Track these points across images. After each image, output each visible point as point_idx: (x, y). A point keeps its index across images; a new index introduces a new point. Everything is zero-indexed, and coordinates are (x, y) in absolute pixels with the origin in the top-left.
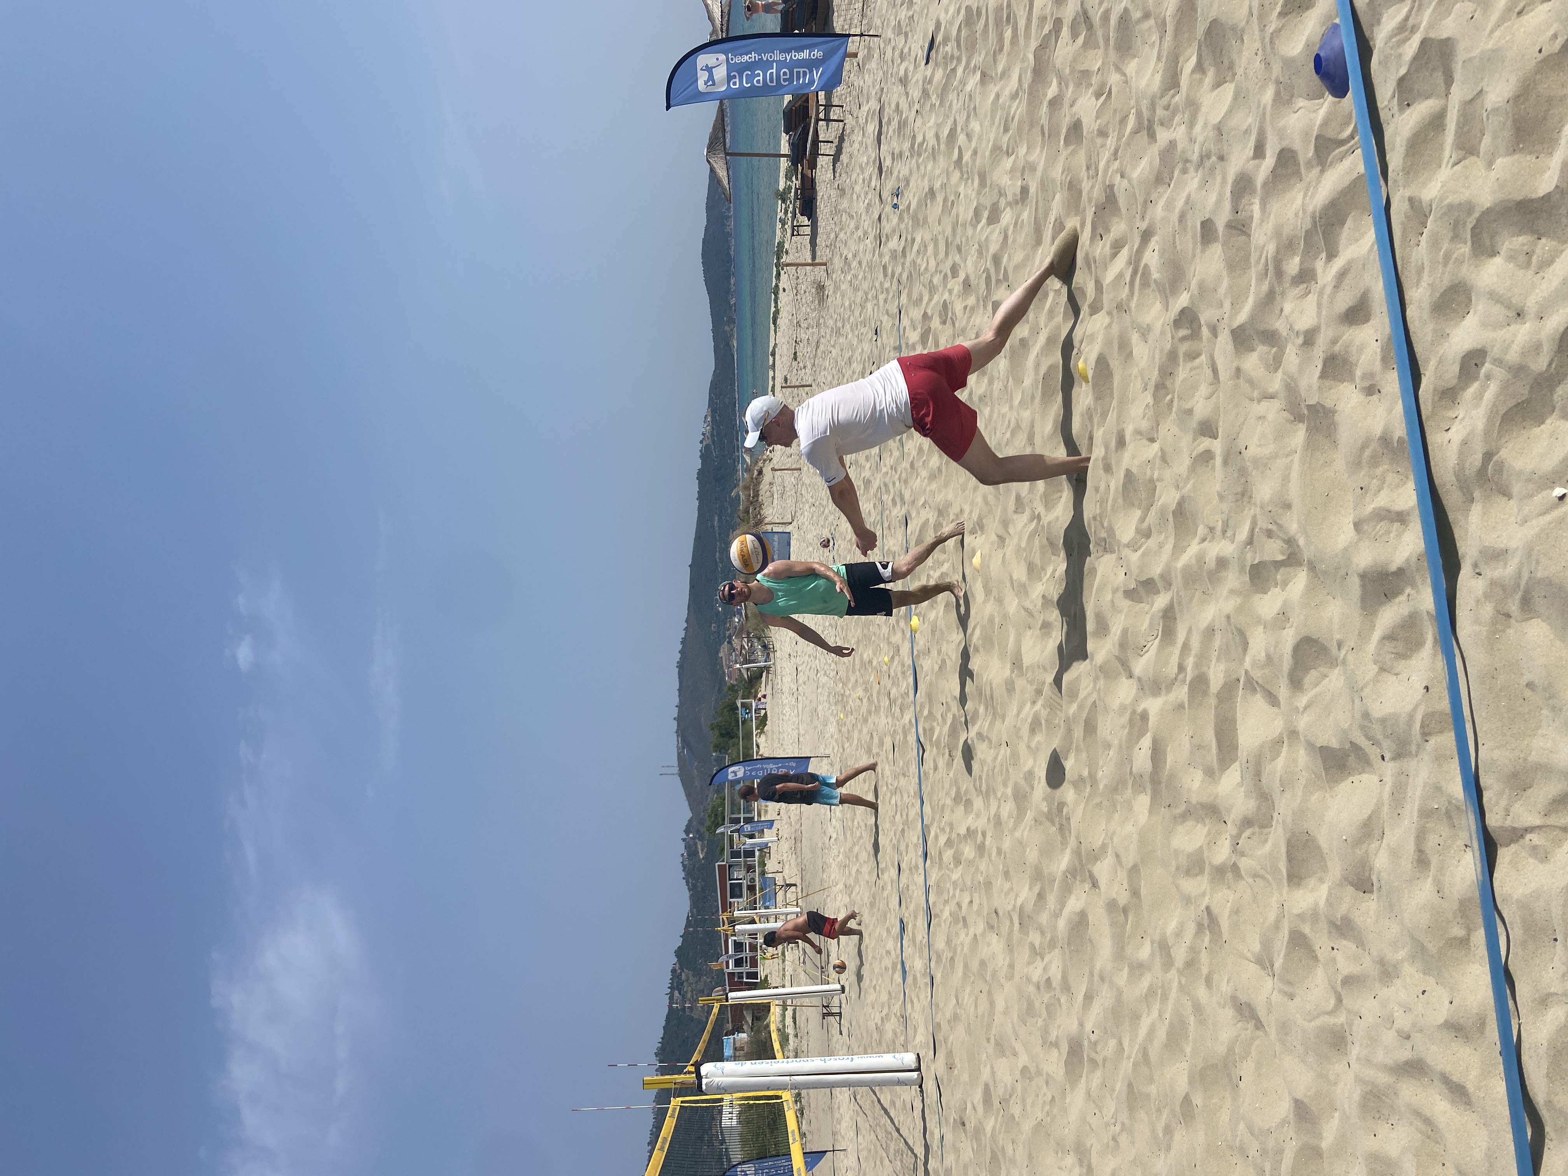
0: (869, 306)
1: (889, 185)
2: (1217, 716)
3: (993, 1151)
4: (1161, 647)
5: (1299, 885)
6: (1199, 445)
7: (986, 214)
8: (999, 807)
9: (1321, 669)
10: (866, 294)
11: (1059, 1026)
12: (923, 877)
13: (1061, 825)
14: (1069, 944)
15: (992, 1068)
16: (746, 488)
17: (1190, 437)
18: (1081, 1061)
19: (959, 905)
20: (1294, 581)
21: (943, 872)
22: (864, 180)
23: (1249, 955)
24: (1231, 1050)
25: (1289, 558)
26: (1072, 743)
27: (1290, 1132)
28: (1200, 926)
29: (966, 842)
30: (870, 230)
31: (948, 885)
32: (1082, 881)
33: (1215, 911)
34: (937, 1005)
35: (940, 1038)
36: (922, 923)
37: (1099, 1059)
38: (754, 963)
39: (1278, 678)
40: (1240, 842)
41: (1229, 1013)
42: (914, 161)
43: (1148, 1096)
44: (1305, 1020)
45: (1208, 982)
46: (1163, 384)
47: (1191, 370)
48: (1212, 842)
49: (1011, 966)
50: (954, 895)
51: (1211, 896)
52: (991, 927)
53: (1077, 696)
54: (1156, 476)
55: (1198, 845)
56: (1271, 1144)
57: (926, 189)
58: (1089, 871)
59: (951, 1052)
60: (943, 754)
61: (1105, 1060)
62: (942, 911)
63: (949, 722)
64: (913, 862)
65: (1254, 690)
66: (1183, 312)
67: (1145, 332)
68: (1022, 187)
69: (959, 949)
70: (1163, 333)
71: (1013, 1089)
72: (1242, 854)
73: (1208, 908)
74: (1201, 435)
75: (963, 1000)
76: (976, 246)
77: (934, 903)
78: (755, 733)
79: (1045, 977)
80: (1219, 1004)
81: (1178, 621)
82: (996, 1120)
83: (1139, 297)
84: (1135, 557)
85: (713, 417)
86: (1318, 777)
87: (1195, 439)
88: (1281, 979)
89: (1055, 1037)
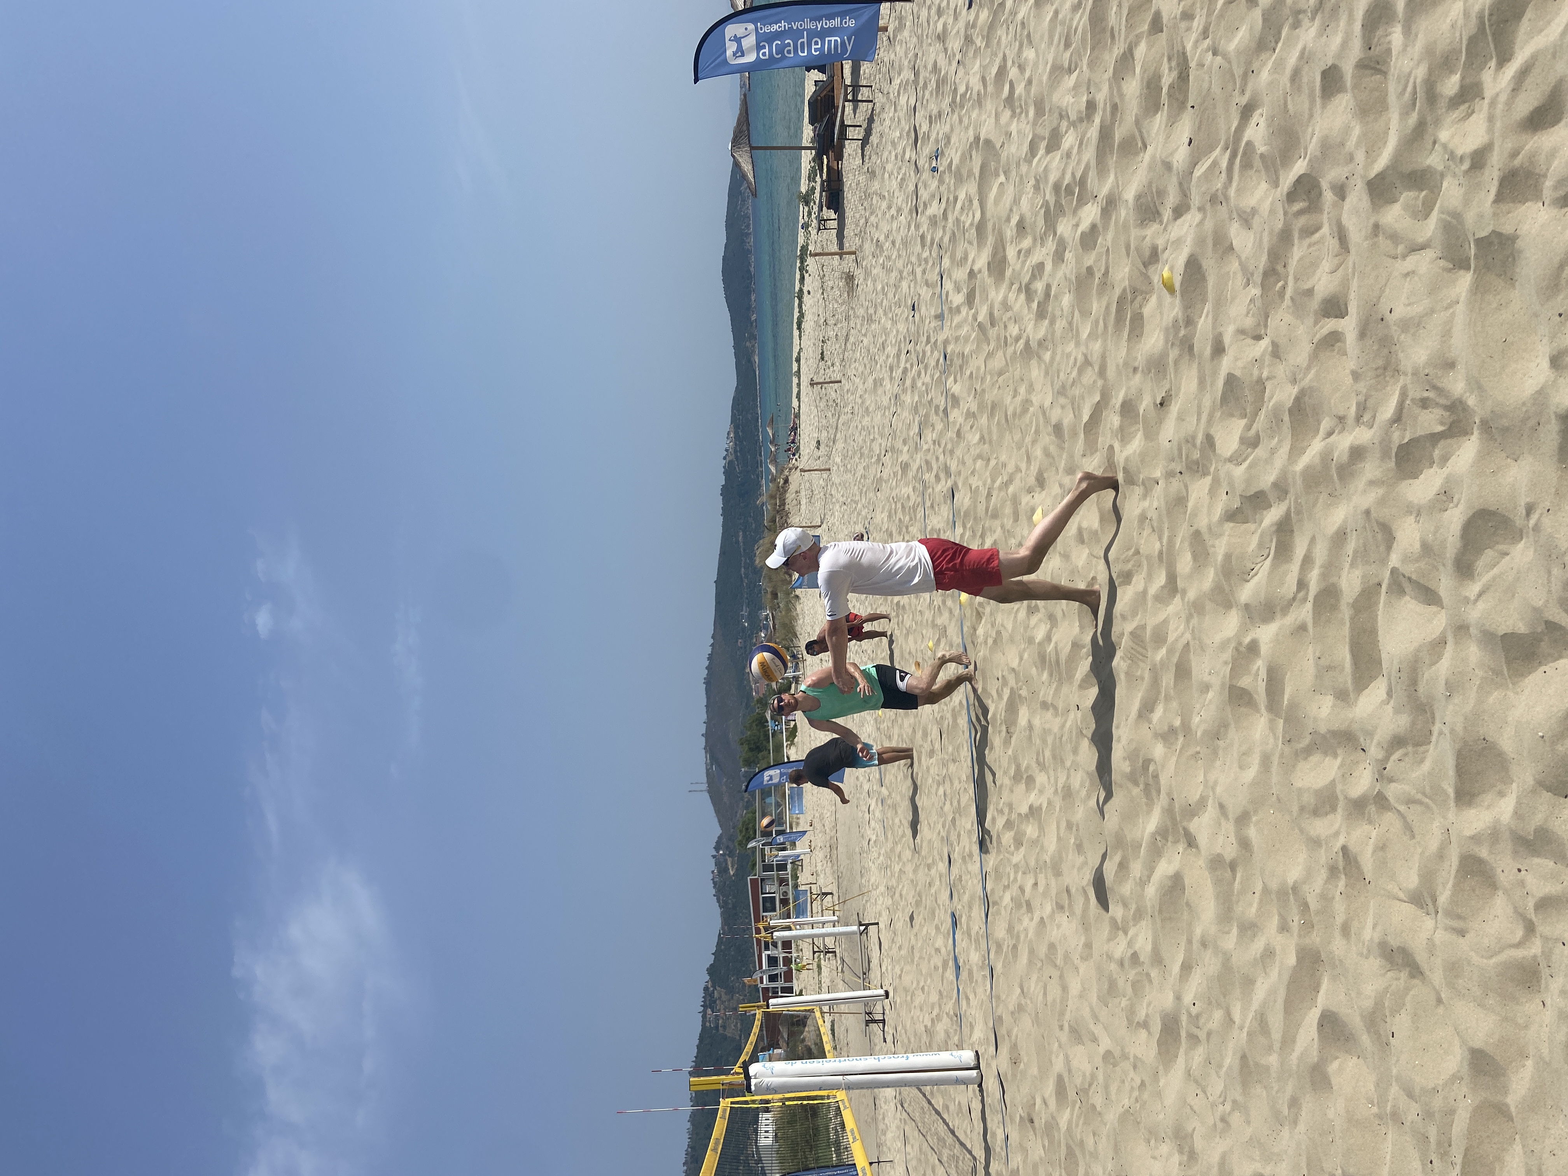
0: (904, 284)
1: (926, 150)
2: (1352, 629)
3: (1068, 1147)
4: (1274, 566)
5: (1472, 803)
6: (1322, 328)
7: (1043, 145)
8: (1068, 778)
9: (1500, 547)
10: (901, 272)
11: (1149, 1004)
12: (979, 864)
13: (1147, 785)
14: (1160, 911)
15: (1067, 1057)
17: (1310, 320)
18: (1177, 1039)
19: (1022, 889)
20: (1457, 453)
21: (1002, 857)
22: (896, 156)
23: (1401, 895)
24: (1379, 1003)
26: (1159, 692)
27: (1463, 1088)
28: (1333, 871)
29: (1028, 821)
30: (904, 205)
31: (1008, 869)
32: (1176, 842)
33: (1353, 848)
34: (998, 997)
35: (1002, 1032)
36: (978, 913)
37: (1202, 1035)
38: (789, 979)
39: (1438, 570)
40: (1388, 767)
41: (1375, 963)
42: (956, 116)
43: (1267, 1068)
44: (1482, 957)
45: (1346, 930)
46: (1274, 270)
47: (1310, 246)
48: (1347, 774)
49: (1088, 945)
50: (1015, 879)
51: (1348, 833)
52: (1060, 907)
53: (1166, 641)
54: (1265, 374)
55: (1332, 776)
56: (1437, 1103)
57: (971, 139)
58: (1185, 829)
59: (1015, 1045)
60: (1000, 732)
61: (1209, 1034)
62: (1001, 898)
63: (1006, 697)
64: (967, 850)
65: (1402, 592)
66: (1299, 181)
67: (1246, 219)
68: (1088, 102)
69: (1022, 937)
70: (1272, 212)
71: (1093, 1076)
72: (1391, 780)
73: (1344, 849)
74: (1324, 316)
75: (1029, 989)
76: (1032, 182)
77: (993, 890)
78: (785, 744)
79: (1131, 952)
80: (1361, 954)
81: (1296, 533)
82: (1072, 1114)
83: (1240, 180)
84: (1239, 471)
85: (736, 433)
86: (1497, 673)
87: (1316, 323)
88: (1449, 915)
89: (1144, 1016)
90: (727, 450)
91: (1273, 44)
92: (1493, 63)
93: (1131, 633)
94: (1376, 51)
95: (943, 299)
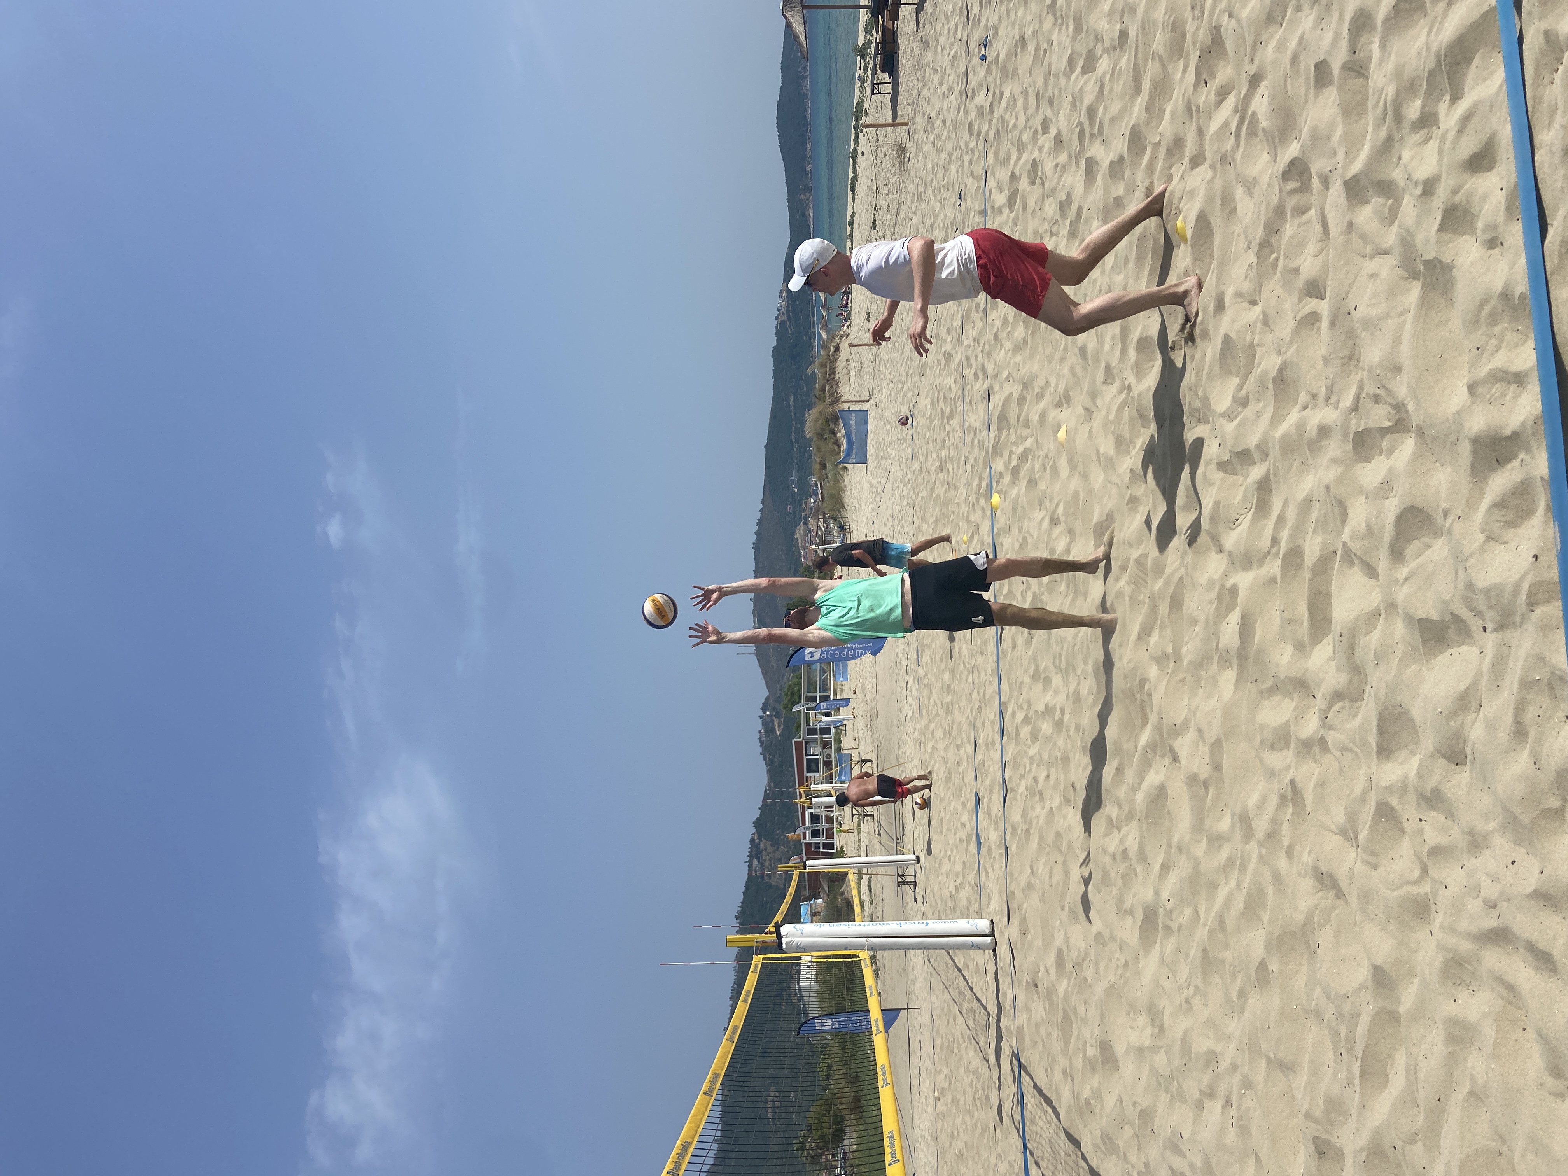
0: (953, 168)
1: (977, 35)
2: (1311, 589)
3: (1065, 1011)
4: (1254, 521)
5: (1388, 758)
6: (1304, 307)
7: (1081, 63)
8: (1078, 684)
9: (1426, 540)
10: (950, 155)
11: (1134, 896)
12: (999, 752)
13: (1142, 702)
14: (1147, 817)
15: (1066, 934)
16: (823, 365)
17: (1295, 297)
18: (1156, 929)
19: (1035, 779)
20: (1400, 448)
21: (1020, 748)
22: (949, 31)
23: (1333, 827)
24: (1309, 919)
25: (1396, 424)
26: (1156, 619)
27: (1367, 996)
28: (1283, 799)
29: (1044, 719)
30: (955, 85)
31: (1025, 760)
32: (1163, 756)
33: (1299, 783)
34: (1012, 875)
35: (1014, 905)
36: (997, 797)
37: (1174, 926)
38: (830, 835)
39: (1378, 550)
40: (1329, 716)
41: (1308, 884)
42: (1004, 7)
43: (1223, 961)
44: (1388, 889)
45: (1290, 853)
46: (1268, 242)
47: (1299, 226)
48: (1299, 717)
50: (1030, 770)
51: (1296, 769)
52: (1067, 801)
53: (1163, 572)
54: (1256, 342)
55: (1286, 719)
56: (1347, 1008)
57: (1017, 37)
58: (1170, 746)
59: (1025, 918)
61: (1180, 927)
62: (1018, 785)
64: (990, 738)
65: (1352, 563)
66: (1293, 162)
67: (1250, 186)
68: (1121, 31)
69: (1035, 822)
70: (1270, 185)
71: (1087, 953)
72: (1331, 728)
73: (1292, 782)
74: (1307, 295)
75: (1038, 870)
76: (1070, 98)
77: (1010, 778)
79: (1121, 848)
80: (1299, 874)
81: (1274, 493)
82: (1069, 985)
83: (1246, 147)
84: (1230, 427)
86: (1415, 649)
87: (1300, 301)
88: (1365, 850)
89: (1129, 905)
90: (779, 310)
91: (1280, 19)
92: (1447, 97)
93: (1136, 560)
94: (1360, 55)
95: (986, 197)
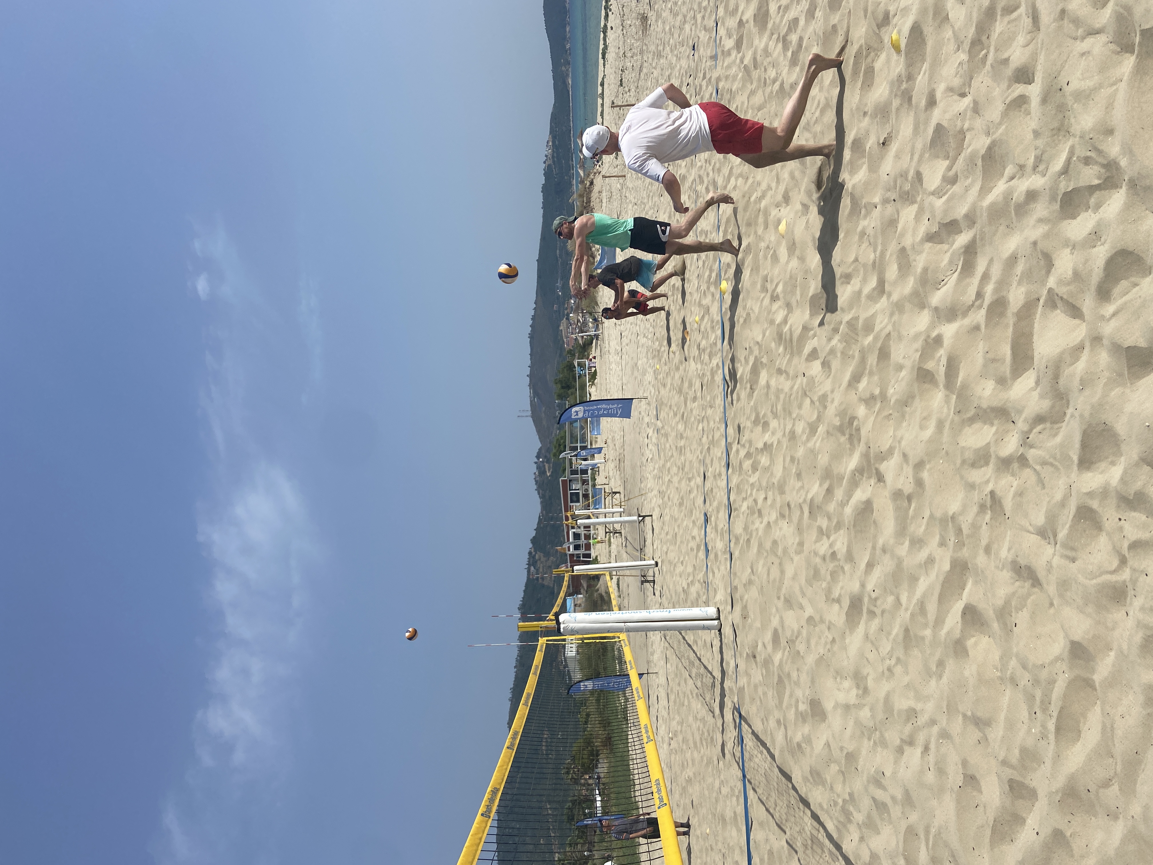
0: (687, 28)
2: (1014, 332)
3: (779, 676)
4: (960, 280)
5: (1088, 469)
6: (1013, 92)
8: (794, 425)
9: (1133, 279)
10: (685, 16)
11: (842, 588)
12: (726, 481)
13: (851, 435)
14: (854, 526)
15: (781, 618)
16: (581, 196)
17: (1004, 85)
18: (860, 613)
19: (755, 501)
20: (1108, 202)
21: (742, 477)
23: (1031, 529)
24: (1007, 602)
25: (1104, 183)
26: (865, 369)
27: (1063, 666)
28: (982, 508)
29: (763, 453)
31: (746, 487)
32: (869, 477)
33: (998, 493)
34: (735, 574)
35: (737, 596)
36: (723, 514)
37: (878, 611)
38: (588, 548)
39: (1085, 292)
40: (1031, 436)
41: (1006, 575)
43: (923, 638)
44: (1086, 578)
45: (988, 550)
46: (979, 40)
47: (1009, 22)
48: (1000, 439)
49: (801, 544)
50: (751, 494)
51: (996, 483)
52: (782, 516)
53: (873, 331)
54: (966, 126)
55: (987, 441)
56: (1044, 675)
58: (877, 469)
59: (746, 606)
60: (745, 389)
61: (883, 612)
62: (741, 506)
63: (751, 363)
64: (717, 471)
65: (1054, 306)
69: (754, 534)
71: (799, 632)
72: (1031, 447)
73: (992, 493)
74: (1016, 82)
75: (757, 570)
77: (735, 501)
78: (588, 384)
79: (831, 551)
80: (997, 567)
81: (978, 255)
82: (783, 655)
84: (939, 203)
85: (553, 142)
86: (1120, 375)
87: (1009, 87)
88: (1065, 546)
89: (837, 595)
90: (546, 156)
93: (847, 322)
95: (717, 44)
